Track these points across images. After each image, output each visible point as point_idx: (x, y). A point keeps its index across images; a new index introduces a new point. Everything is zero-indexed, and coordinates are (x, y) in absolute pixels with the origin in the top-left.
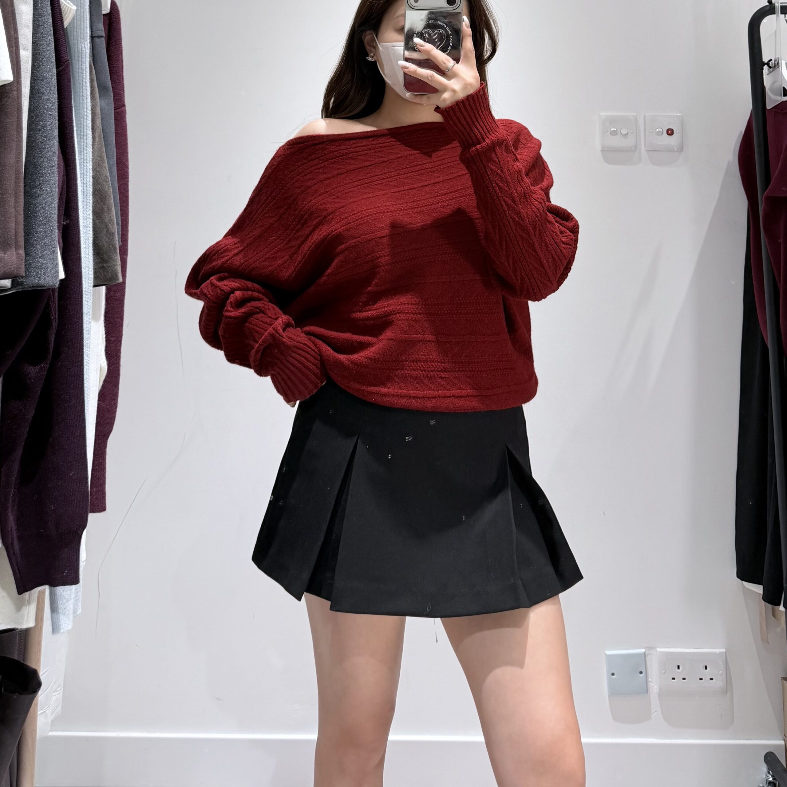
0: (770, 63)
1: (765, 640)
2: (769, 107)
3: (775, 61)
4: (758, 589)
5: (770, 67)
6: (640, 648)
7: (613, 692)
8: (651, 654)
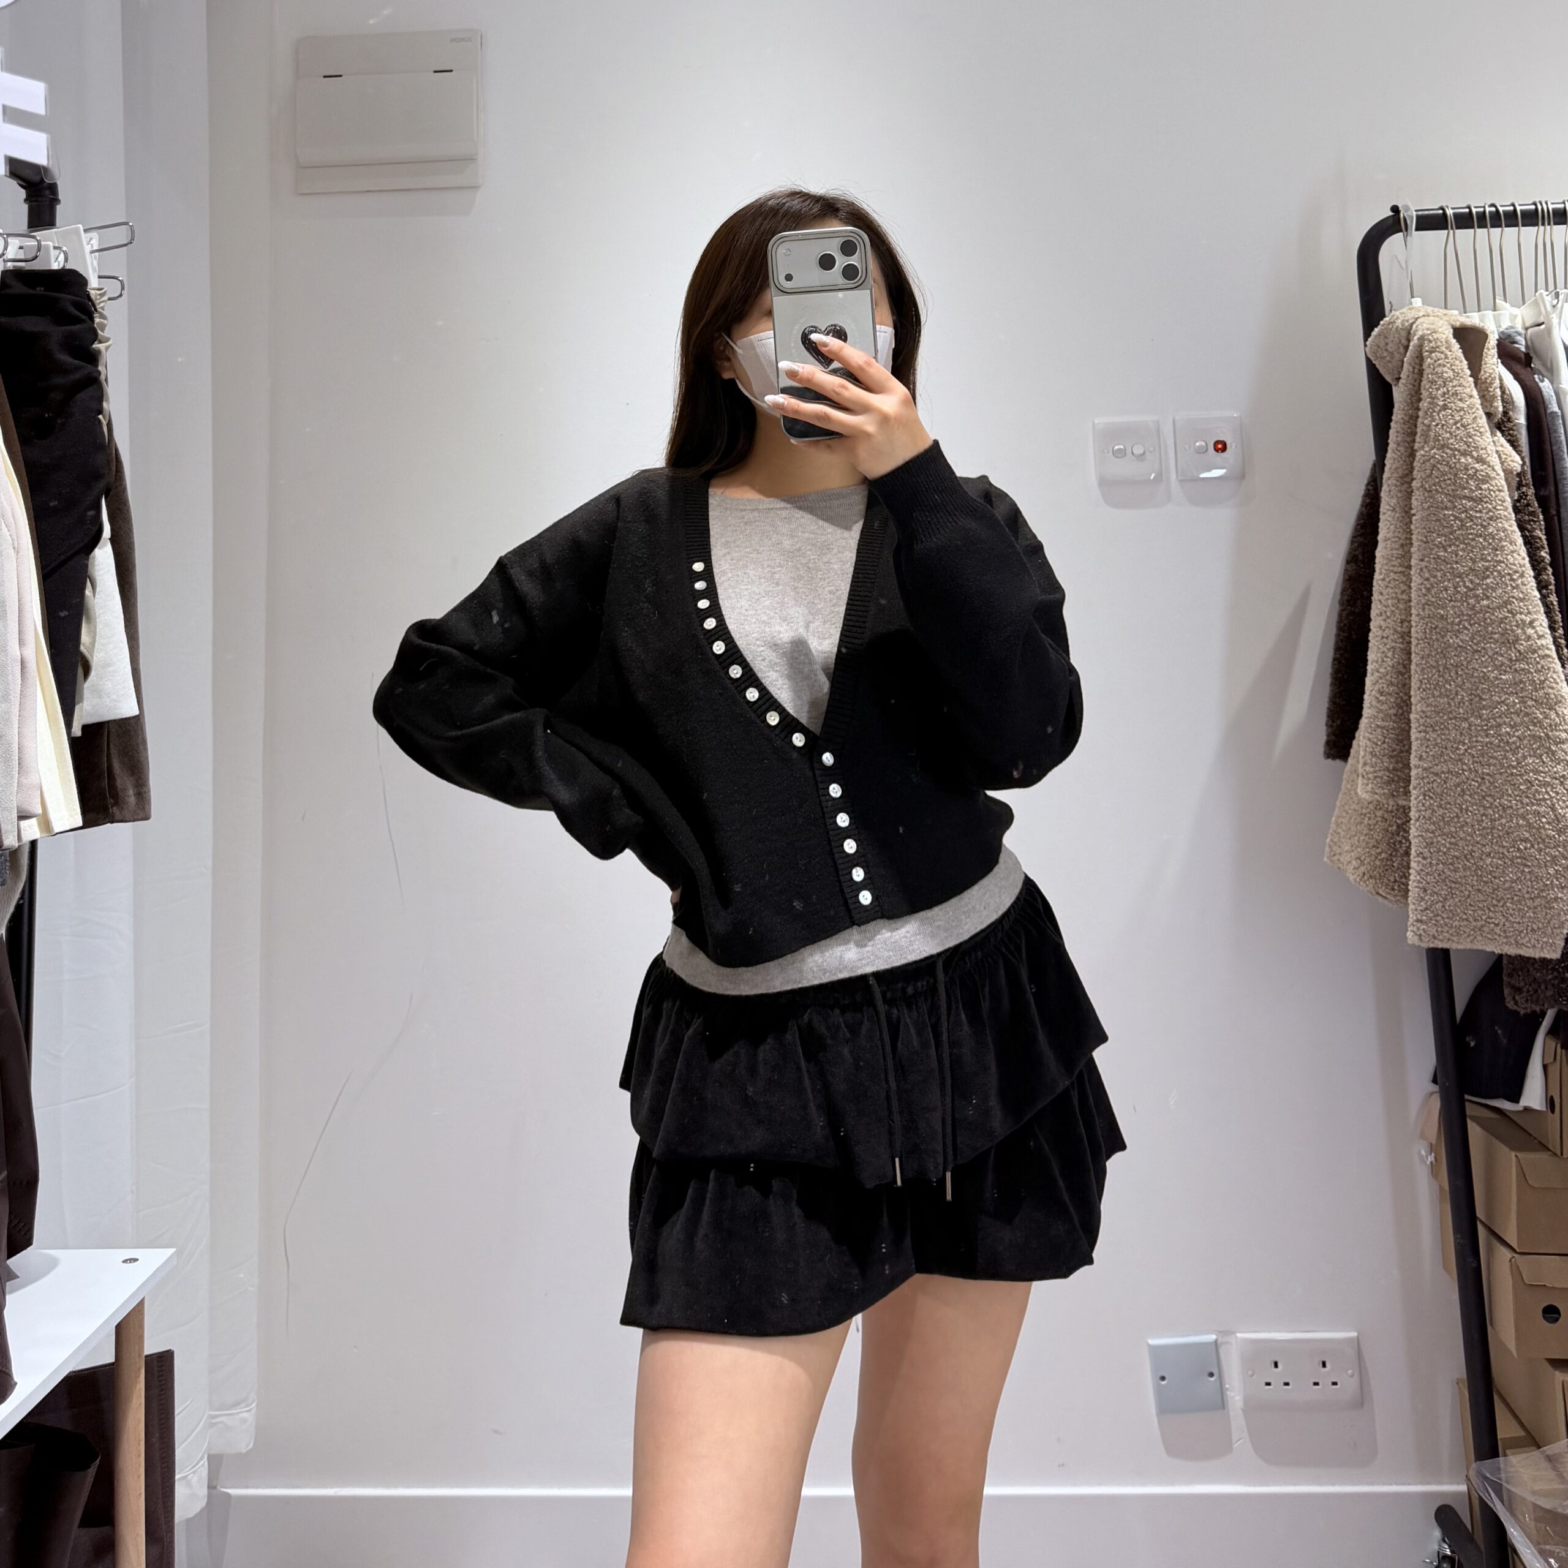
6: (1209, 1333)
7: (1165, 1408)
8: (1227, 1343)
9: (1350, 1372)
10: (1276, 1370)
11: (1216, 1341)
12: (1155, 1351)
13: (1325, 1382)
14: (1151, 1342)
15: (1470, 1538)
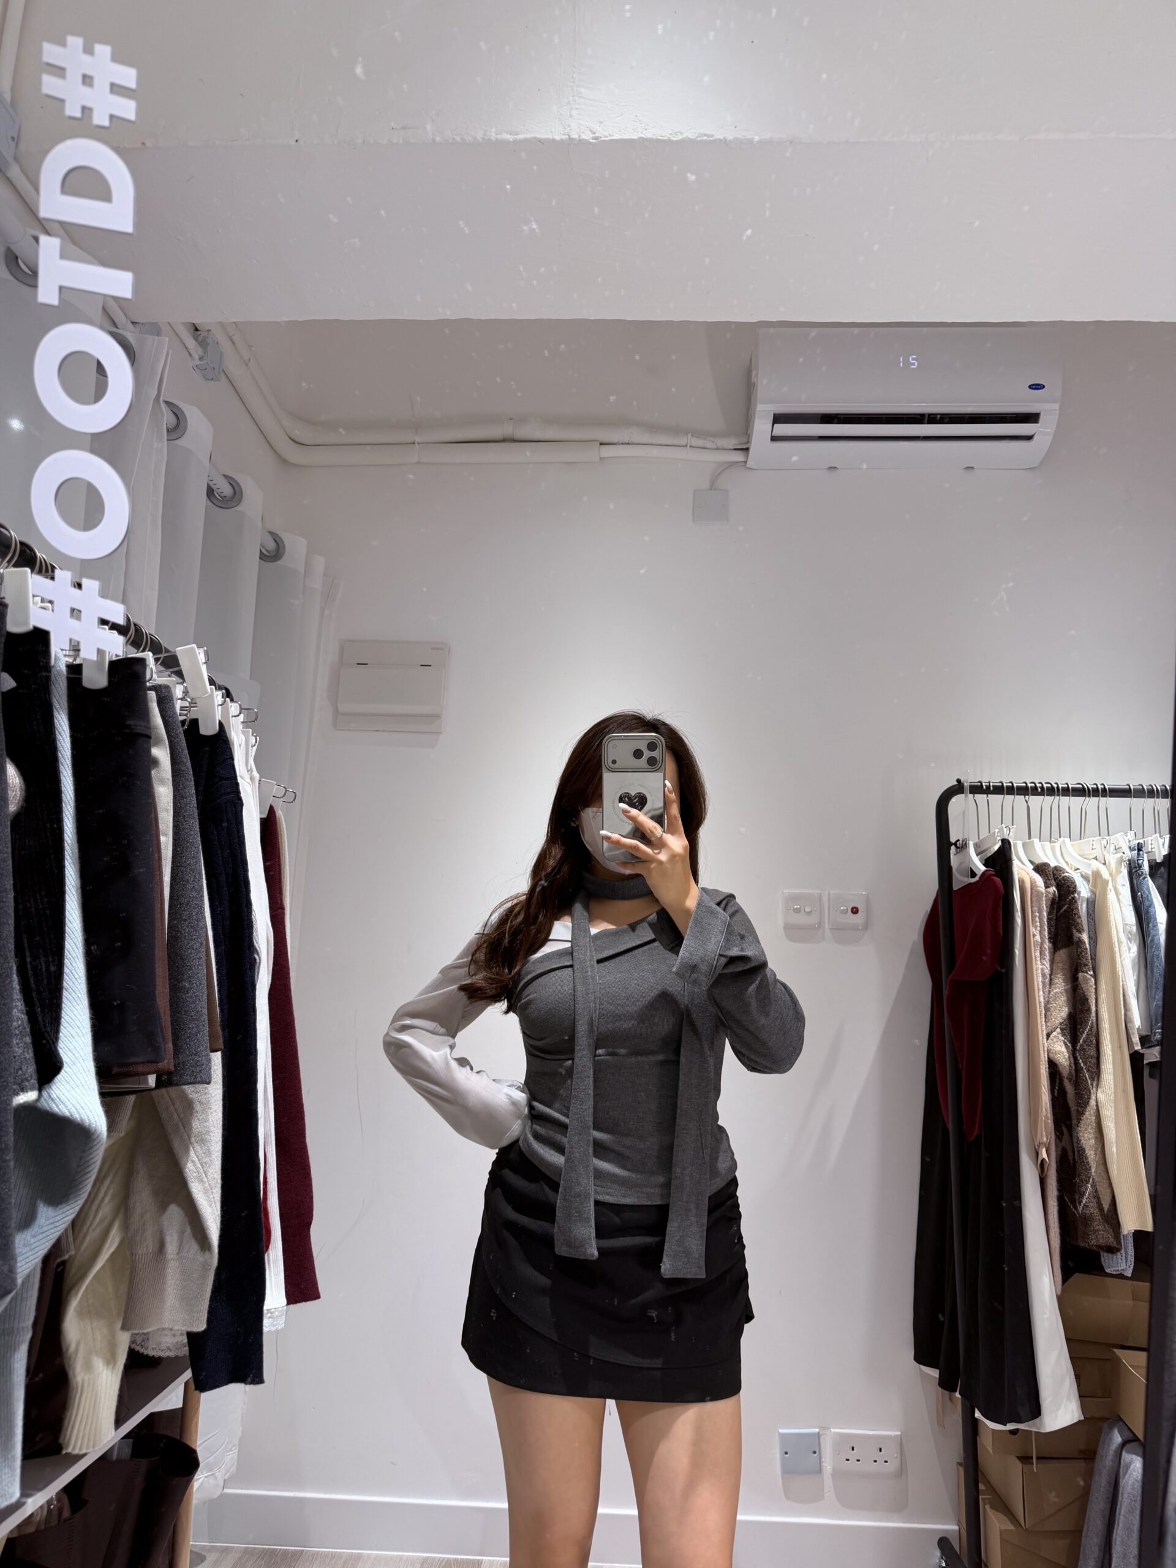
0: (958, 843)
1: (941, 1423)
2: (955, 887)
3: (963, 842)
4: (935, 1373)
5: (957, 847)
6: (814, 1428)
7: (789, 1471)
8: (825, 1434)
9: (895, 1455)
10: (853, 1452)
11: (819, 1433)
12: (783, 1437)
13: (881, 1461)
14: (781, 1431)
15: (958, 1557)
